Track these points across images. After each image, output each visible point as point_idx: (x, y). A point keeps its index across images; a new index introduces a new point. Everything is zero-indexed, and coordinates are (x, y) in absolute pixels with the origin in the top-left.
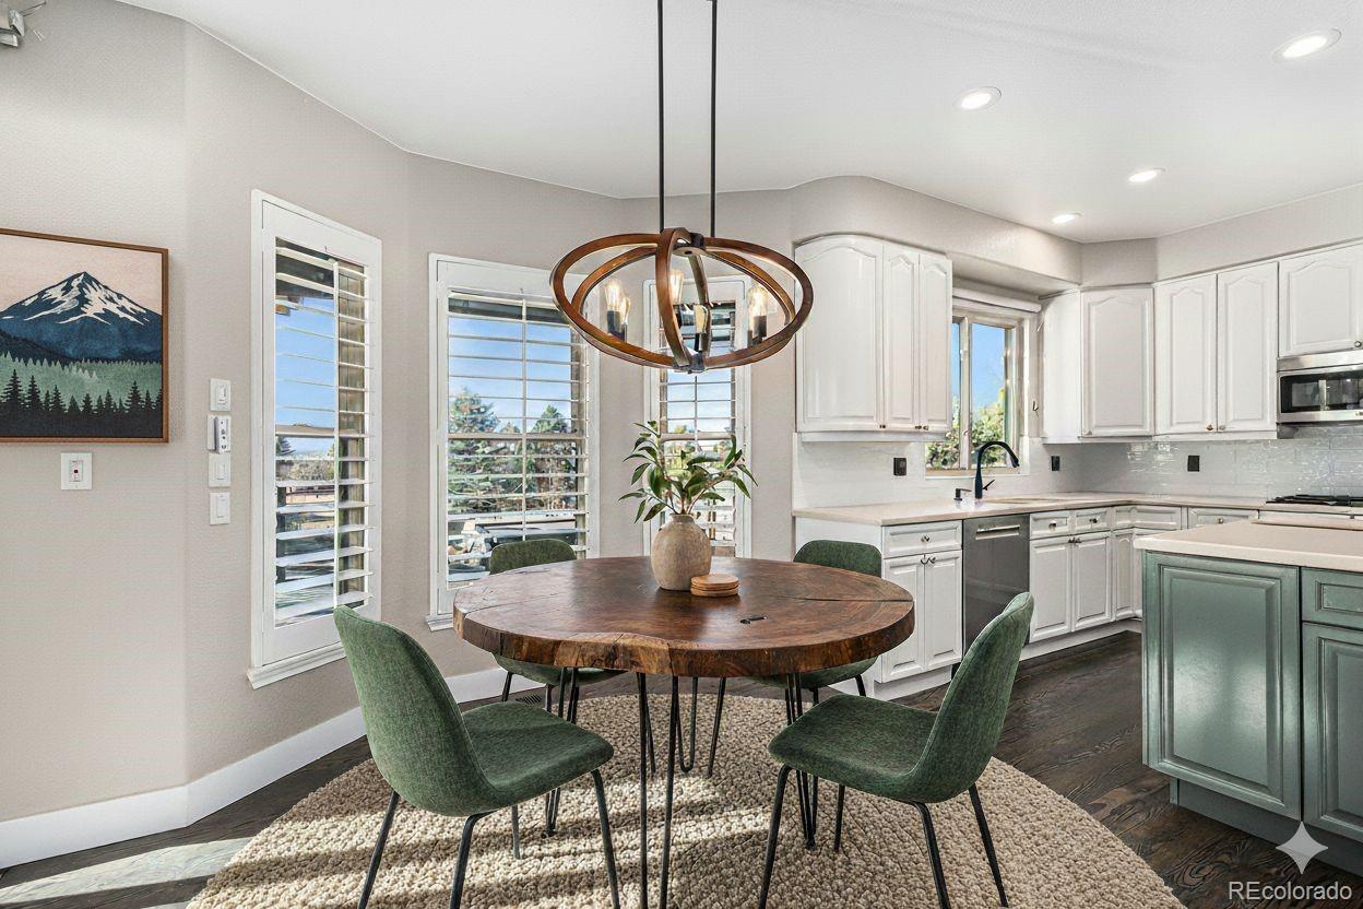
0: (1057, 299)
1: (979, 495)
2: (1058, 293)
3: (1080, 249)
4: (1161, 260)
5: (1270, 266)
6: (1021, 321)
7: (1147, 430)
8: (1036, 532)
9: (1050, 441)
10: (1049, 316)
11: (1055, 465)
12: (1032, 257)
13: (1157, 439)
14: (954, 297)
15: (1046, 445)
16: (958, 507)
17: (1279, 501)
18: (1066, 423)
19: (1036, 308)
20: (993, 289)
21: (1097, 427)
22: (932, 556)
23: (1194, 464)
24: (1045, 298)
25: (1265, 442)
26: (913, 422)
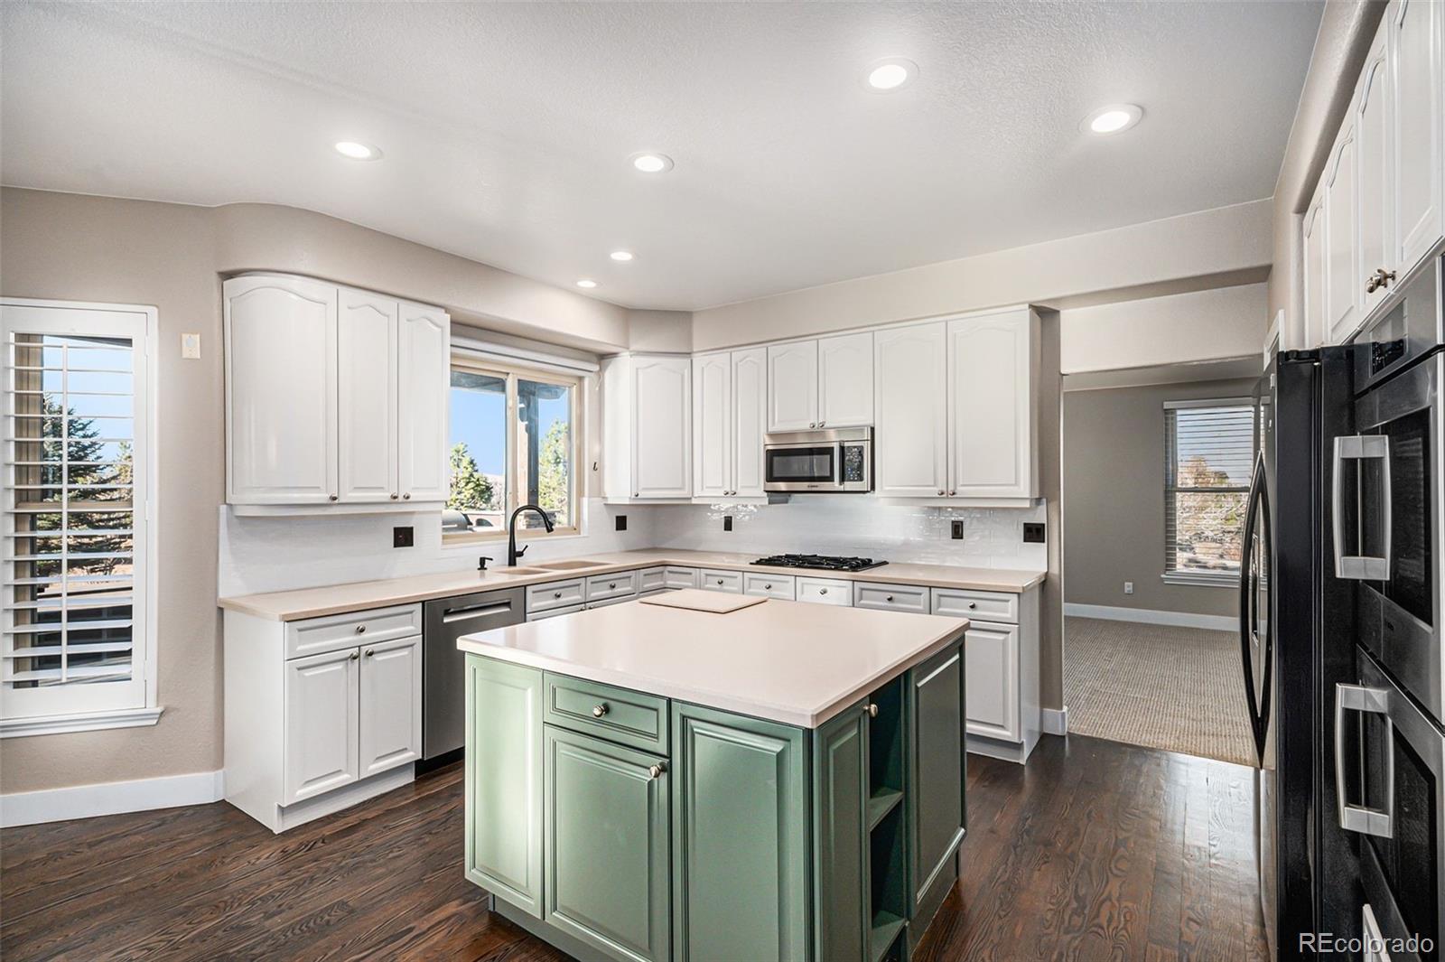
0: (616, 360)
1: (512, 563)
2: (614, 355)
3: (630, 315)
5: (761, 350)
6: (581, 379)
7: (686, 493)
8: (536, 604)
9: (610, 502)
10: (608, 374)
11: (621, 523)
14: (451, 345)
15: (612, 506)
16: (482, 576)
21: (645, 489)
22: (370, 648)
23: (728, 525)
24: (603, 358)
26: (388, 491)
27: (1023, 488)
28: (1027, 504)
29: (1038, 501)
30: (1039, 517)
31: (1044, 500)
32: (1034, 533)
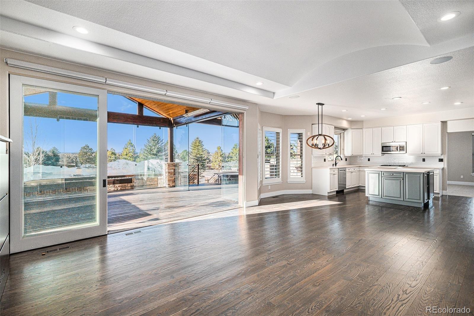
0: (348, 130)
1: (336, 165)
3: (351, 122)
4: (364, 124)
6: (341, 134)
7: (362, 154)
8: (347, 170)
9: (346, 156)
10: (345, 133)
11: (346, 160)
12: (345, 124)
13: (363, 156)
15: (345, 156)
17: (382, 166)
18: (348, 153)
19: (343, 131)
20: (340, 129)
22: (334, 174)
23: (369, 160)
24: (345, 130)
25: (380, 156)
27: (440, 152)
28: (440, 155)
29: (442, 154)
30: (442, 157)
31: (443, 154)
32: (441, 160)
